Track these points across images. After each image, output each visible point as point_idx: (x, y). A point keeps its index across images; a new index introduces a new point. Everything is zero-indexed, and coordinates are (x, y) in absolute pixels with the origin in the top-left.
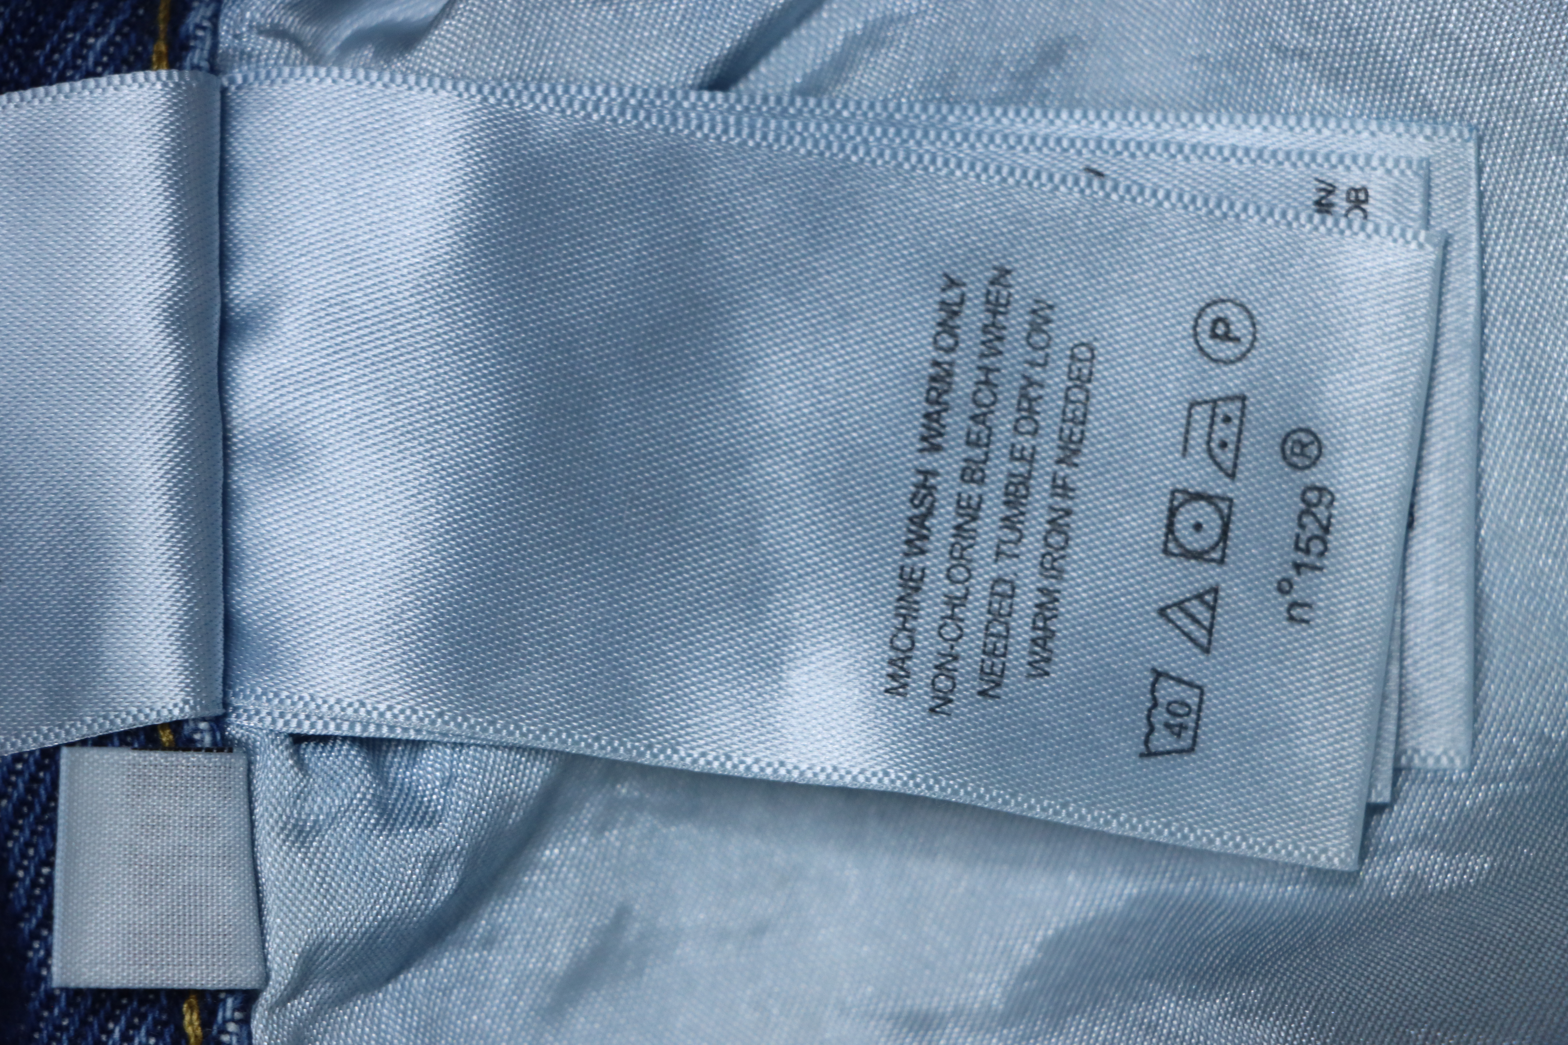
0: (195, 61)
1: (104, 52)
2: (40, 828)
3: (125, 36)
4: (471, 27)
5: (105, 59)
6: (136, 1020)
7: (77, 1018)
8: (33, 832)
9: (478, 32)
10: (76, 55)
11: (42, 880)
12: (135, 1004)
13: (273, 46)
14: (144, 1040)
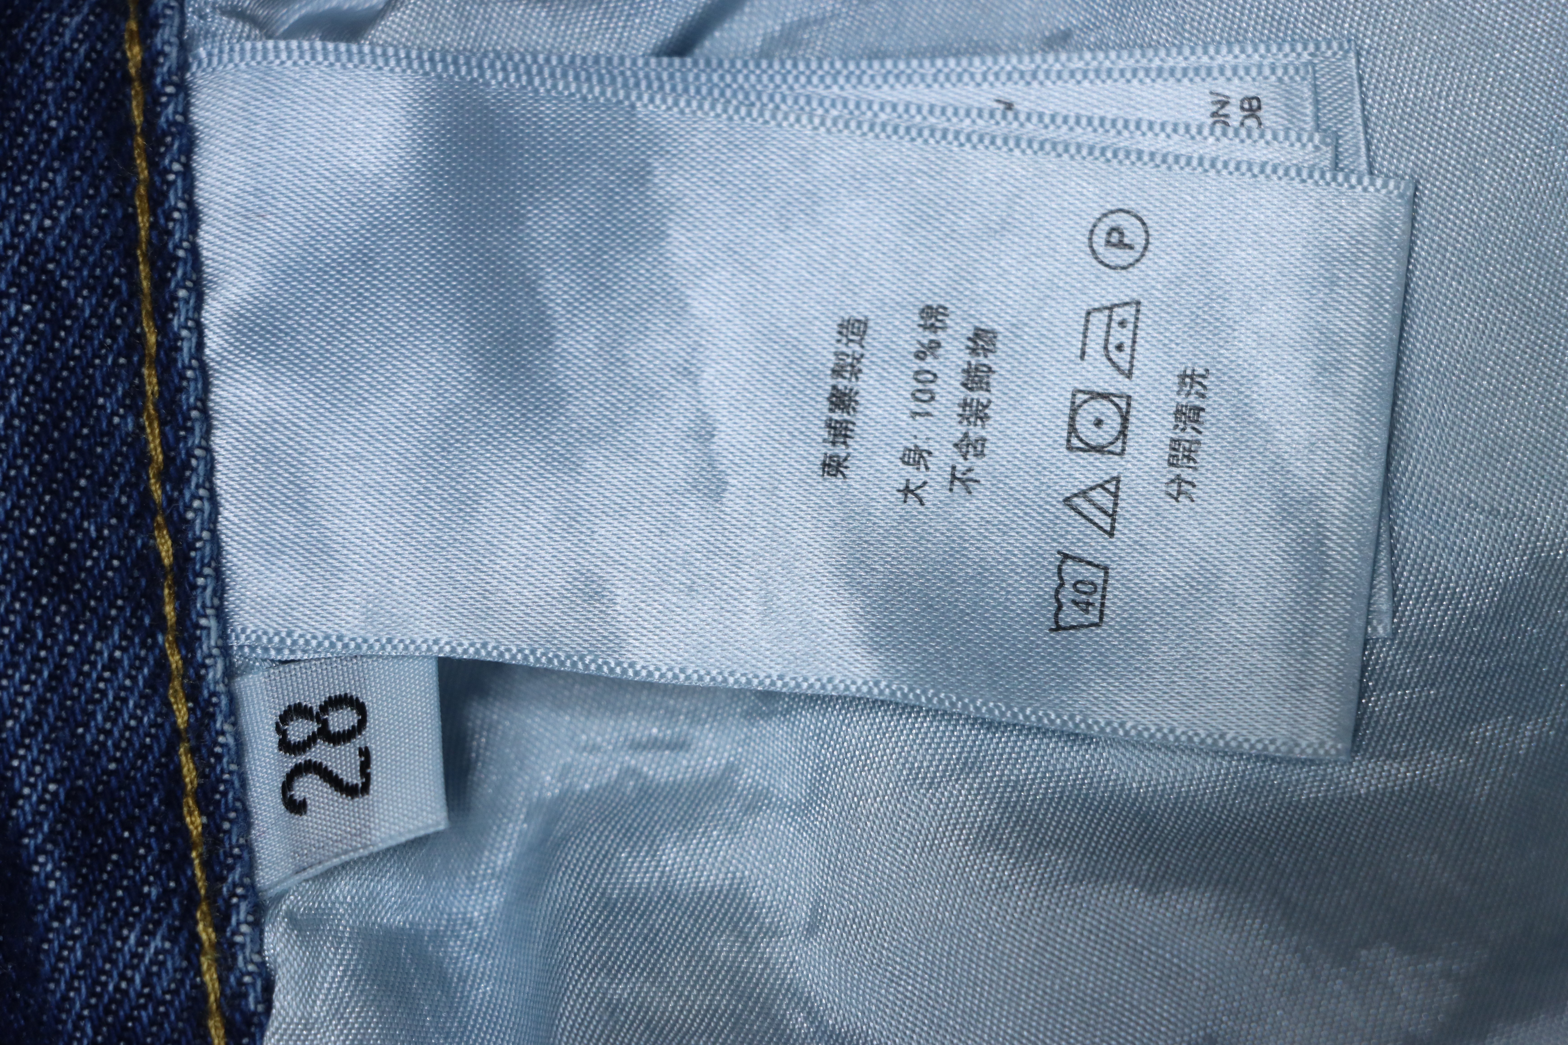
0: (166, 37)
1: (79, 29)
2: (48, 747)
3: (97, 16)
4: (415, 19)
5: (81, 36)
6: (151, 926)
7: (90, 928)
8: (41, 751)
9: (421, 24)
10: (53, 32)
11: (48, 797)
12: (149, 912)
13: (235, 26)
14: (159, 944)
